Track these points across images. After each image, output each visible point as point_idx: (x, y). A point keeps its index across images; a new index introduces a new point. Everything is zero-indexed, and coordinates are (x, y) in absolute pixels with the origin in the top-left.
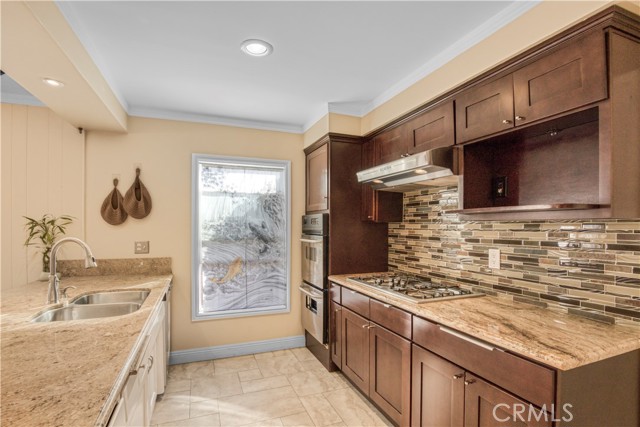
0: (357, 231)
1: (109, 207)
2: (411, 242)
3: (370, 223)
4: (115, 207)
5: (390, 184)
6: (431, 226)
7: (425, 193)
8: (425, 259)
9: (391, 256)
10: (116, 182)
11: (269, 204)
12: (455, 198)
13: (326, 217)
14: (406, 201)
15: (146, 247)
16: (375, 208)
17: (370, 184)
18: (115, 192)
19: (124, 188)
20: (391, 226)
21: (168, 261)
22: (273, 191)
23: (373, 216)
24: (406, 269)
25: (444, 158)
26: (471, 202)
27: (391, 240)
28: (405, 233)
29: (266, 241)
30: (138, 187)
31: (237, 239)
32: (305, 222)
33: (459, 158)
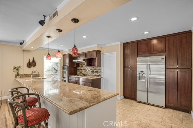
0: (73, 69)
1: (29, 65)
2: (81, 70)
3: (75, 67)
4: (30, 65)
5: (78, 62)
6: (83, 68)
7: (83, 63)
8: (83, 72)
9: (78, 72)
10: (29, 60)
11: (57, 64)
12: (86, 64)
13: (68, 66)
14: (80, 64)
15: (35, 72)
16: (76, 65)
17: (75, 62)
18: (29, 62)
19: (31, 61)
20: (78, 68)
21: (39, 74)
22: (57, 62)
23: (75, 66)
24: (80, 74)
25: (84, 60)
26: (87, 65)
27: (78, 70)
28: (80, 69)
29: (56, 71)
30: (34, 61)
31: (51, 70)
32: (63, 67)
33: (86, 60)
